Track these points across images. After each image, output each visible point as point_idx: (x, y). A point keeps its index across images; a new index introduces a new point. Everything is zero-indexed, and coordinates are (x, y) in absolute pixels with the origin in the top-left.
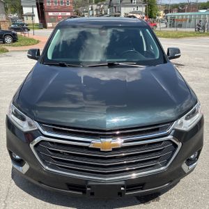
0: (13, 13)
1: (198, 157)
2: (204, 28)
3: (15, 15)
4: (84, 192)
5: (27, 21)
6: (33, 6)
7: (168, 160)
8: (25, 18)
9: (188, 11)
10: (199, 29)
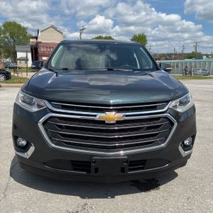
0: (7, 57)
1: (193, 144)
2: (190, 73)
3: (8, 60)
4: (89, 171)
5: (21, 64)
6: (27, 52)
7: (166, 138)
8: (18, 61)
9: (175, 59)
10: (186, 74)
